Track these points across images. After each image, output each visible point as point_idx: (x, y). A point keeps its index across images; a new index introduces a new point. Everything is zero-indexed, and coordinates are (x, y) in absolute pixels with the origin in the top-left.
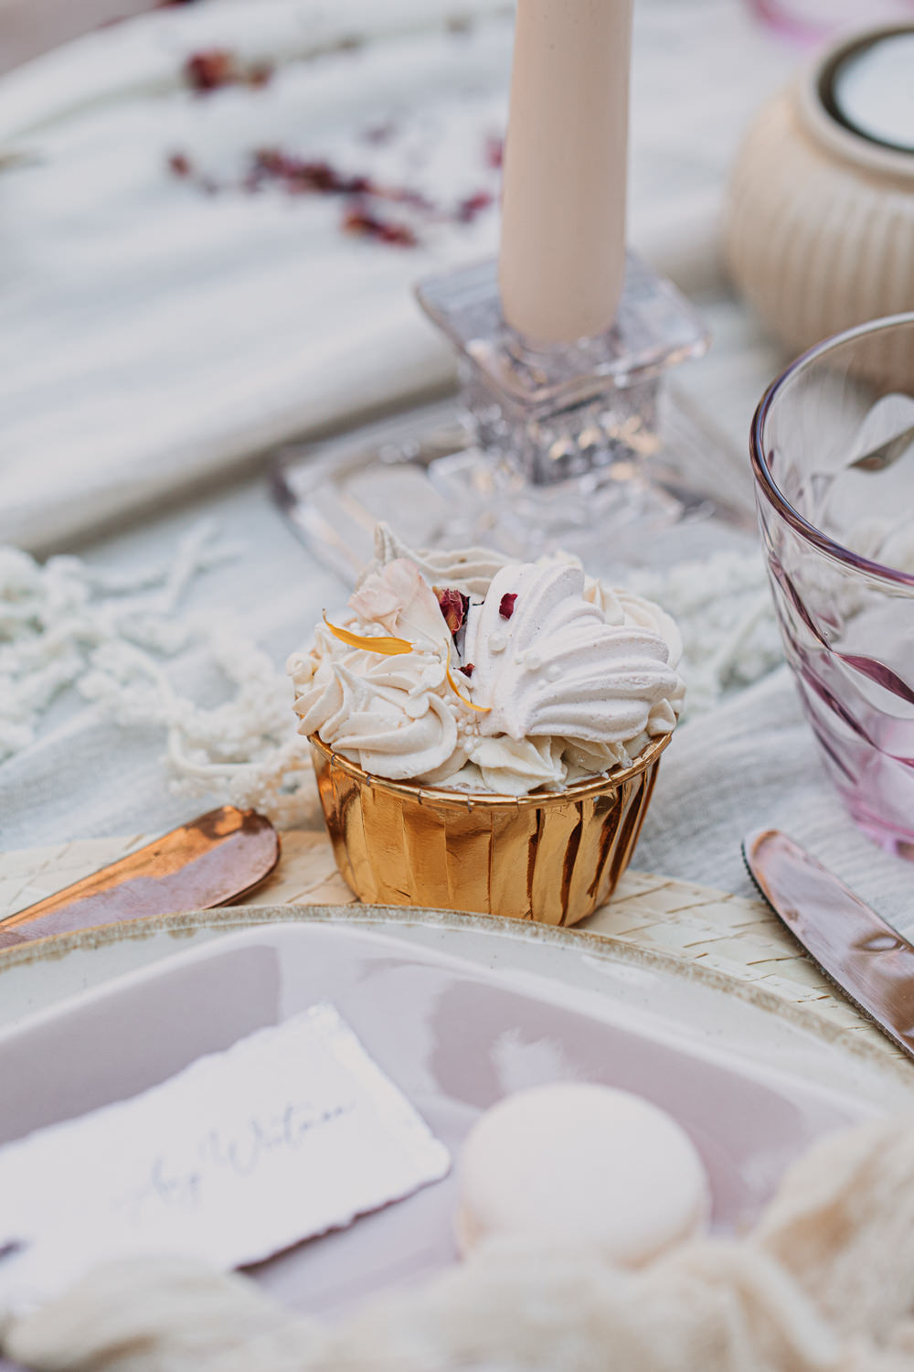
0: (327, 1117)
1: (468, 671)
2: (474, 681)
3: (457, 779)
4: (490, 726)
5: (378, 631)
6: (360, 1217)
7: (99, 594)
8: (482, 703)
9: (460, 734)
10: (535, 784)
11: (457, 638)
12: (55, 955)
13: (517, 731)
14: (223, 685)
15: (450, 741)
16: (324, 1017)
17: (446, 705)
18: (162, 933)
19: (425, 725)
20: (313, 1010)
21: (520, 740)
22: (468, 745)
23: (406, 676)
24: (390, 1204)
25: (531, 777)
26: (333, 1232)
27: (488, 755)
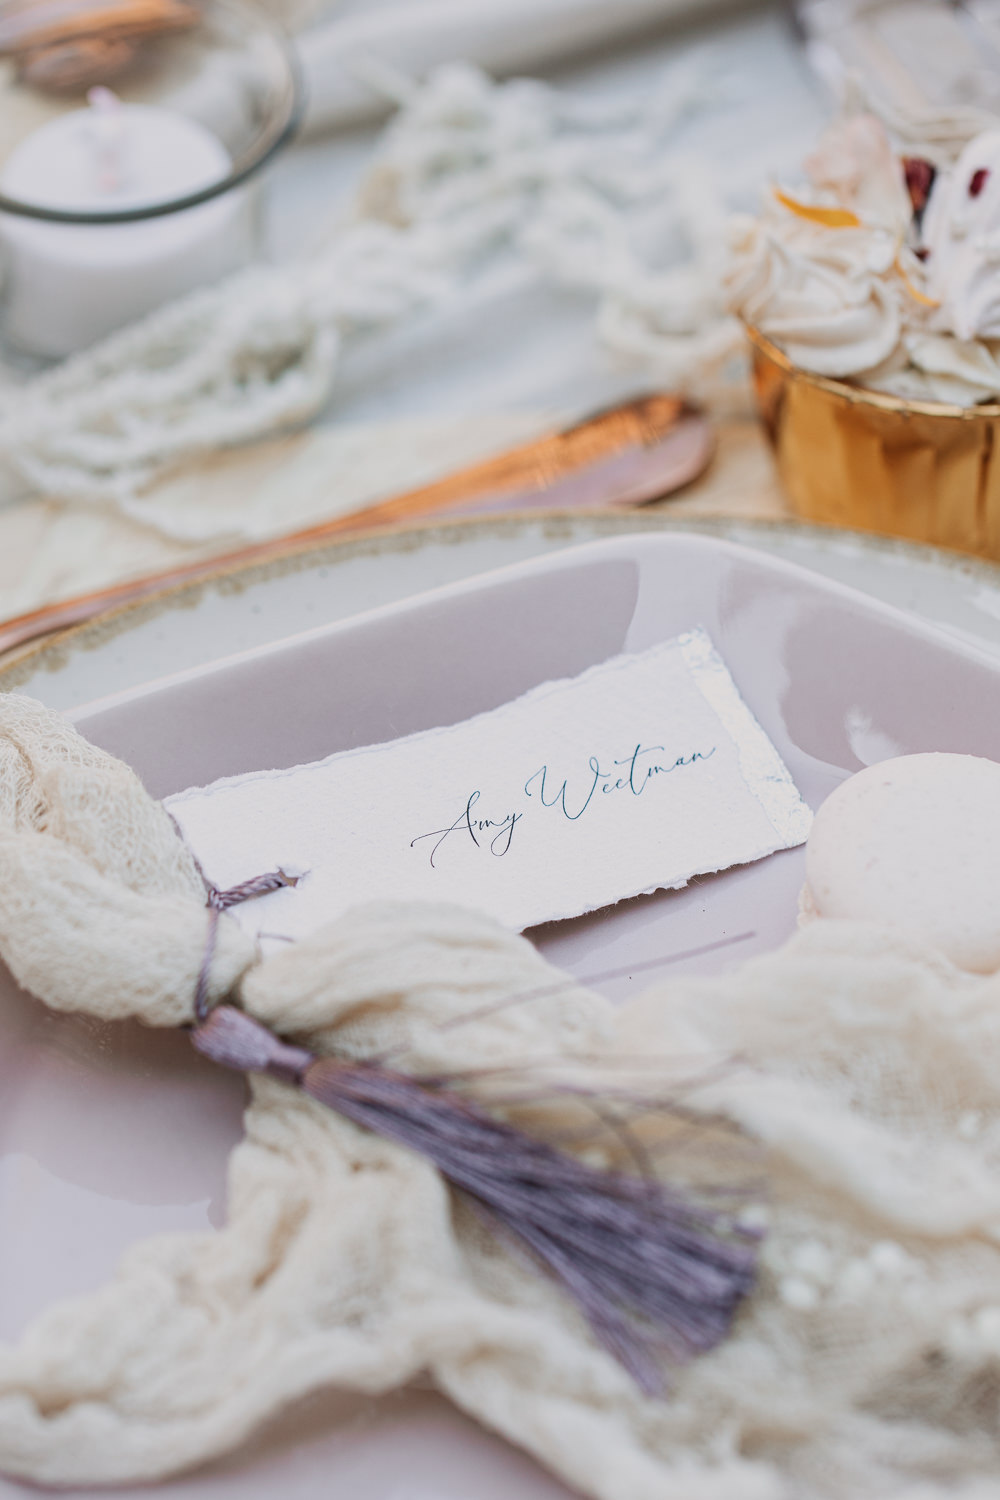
0: (680, 762)
1: (922, 255)
2: (929, 268)
3: (898, 381)
4: (938, 322)
5: (829, 201)
6: (698, 881)
7: (564, 128)
8: (932, 294)
9: (904, 330)
10: (983, 395)
11: (918, 215)
12: (408, 548)
13: (965, 330)
14: (679, 249)
15: (888, 335)
16: (697, 646)
17: (889, 292)
18: (534, 532)
19: (861, 316)
20: (683, 638)
21: (968, 343)
22: (911, 342)
23: (847, 255)
24: (736, 868)
25: (979, 386)
26: (662, 894)
27: (934, 356)
